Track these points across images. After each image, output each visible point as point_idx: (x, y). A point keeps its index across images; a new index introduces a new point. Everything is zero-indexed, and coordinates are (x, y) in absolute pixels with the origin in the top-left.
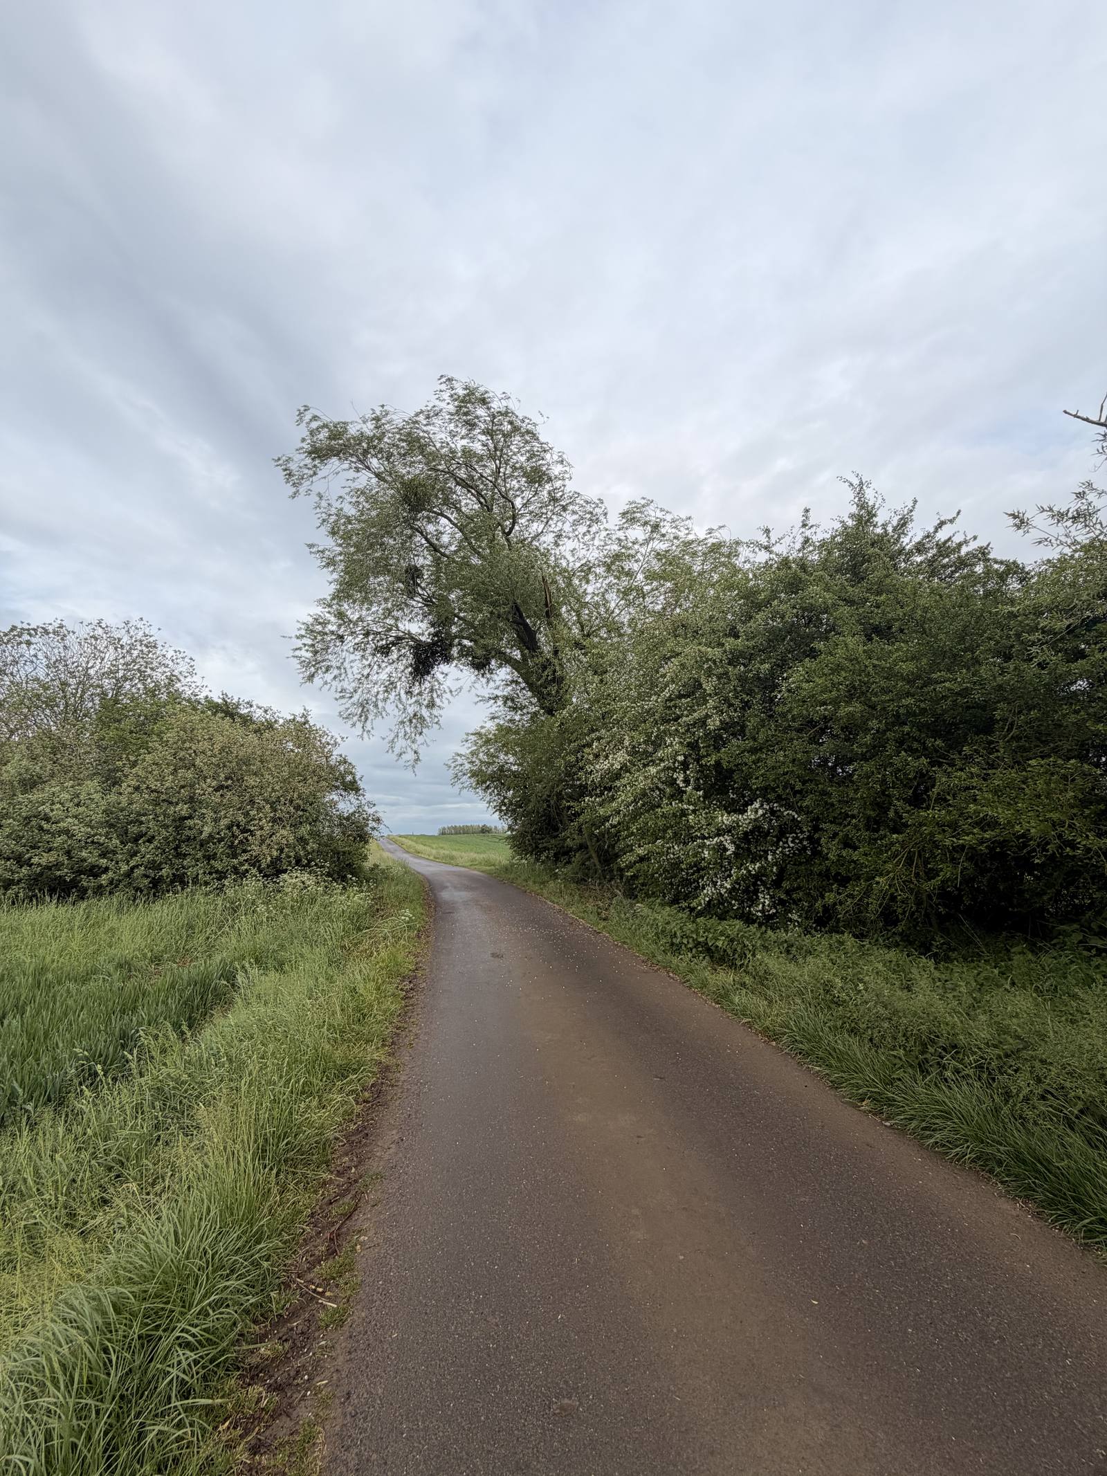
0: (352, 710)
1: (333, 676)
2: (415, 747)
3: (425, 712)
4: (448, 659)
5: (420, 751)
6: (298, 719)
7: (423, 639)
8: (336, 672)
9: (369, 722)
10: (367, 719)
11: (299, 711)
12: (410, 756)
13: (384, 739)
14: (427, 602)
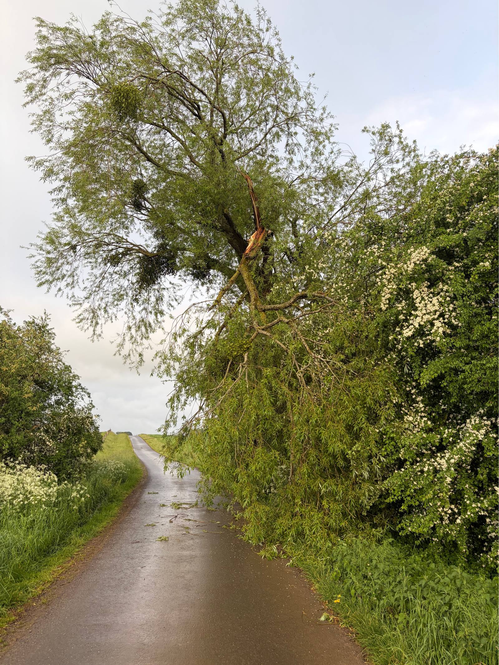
0: (86, 315)
1: (65, 283)
2: (139, 349)
3: (151, 318)
4: (172, 270)
5: (144, 354)
6: (37, 321)
7: (150, 250)
8: (70, 280)
9: (99, 327)
10: (97, 323)
11: (38, 315)
12: (135, 358)
13: (112, 342)
14: (152, 214)
